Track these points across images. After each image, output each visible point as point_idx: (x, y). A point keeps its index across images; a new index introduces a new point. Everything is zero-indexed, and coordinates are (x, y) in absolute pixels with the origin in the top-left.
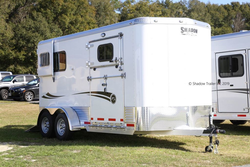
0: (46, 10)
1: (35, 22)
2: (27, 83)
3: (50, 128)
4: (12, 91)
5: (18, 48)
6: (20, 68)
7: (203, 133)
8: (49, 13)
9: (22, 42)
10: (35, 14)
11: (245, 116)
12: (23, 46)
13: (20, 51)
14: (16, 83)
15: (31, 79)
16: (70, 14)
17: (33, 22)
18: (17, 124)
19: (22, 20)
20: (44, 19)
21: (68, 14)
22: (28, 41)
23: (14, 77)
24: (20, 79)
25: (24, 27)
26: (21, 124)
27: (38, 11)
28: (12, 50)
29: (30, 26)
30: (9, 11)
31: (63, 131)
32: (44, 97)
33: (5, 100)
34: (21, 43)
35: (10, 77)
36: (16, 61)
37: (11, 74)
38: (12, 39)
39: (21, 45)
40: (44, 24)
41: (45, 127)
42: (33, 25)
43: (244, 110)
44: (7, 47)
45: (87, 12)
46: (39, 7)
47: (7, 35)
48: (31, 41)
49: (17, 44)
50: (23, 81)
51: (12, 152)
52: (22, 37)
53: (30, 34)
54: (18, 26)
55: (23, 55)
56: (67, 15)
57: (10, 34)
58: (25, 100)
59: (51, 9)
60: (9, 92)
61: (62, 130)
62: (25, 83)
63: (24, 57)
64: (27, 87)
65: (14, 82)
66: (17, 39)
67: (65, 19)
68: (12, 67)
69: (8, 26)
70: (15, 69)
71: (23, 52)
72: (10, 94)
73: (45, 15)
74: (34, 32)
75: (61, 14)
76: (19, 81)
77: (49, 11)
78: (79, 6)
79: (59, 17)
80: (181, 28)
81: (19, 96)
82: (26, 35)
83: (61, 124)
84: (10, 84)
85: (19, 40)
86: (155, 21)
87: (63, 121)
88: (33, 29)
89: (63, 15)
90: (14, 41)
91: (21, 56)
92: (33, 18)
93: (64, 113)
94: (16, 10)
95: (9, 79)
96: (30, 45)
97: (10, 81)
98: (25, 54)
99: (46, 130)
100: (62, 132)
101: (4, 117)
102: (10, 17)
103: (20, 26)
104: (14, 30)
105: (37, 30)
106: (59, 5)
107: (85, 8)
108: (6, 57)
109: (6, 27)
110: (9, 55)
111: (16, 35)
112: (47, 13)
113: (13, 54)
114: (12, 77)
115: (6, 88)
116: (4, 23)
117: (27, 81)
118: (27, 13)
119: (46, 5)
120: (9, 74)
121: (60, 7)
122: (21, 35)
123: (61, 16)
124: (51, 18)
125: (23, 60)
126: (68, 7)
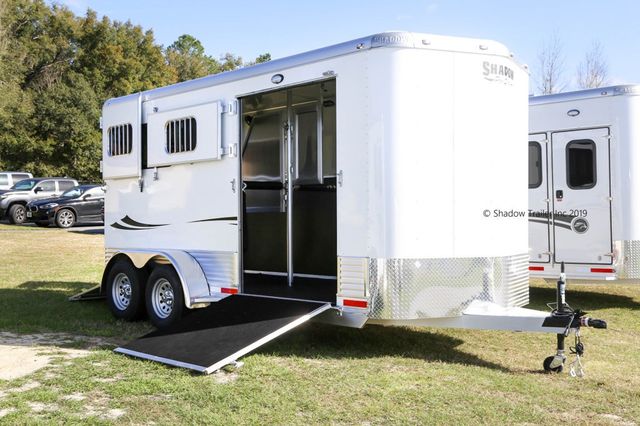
0: (91, 70)
1: (72, 90)
2: (61, 193)
3: (133, 298)
4: (34, 209)
5: (41, 133)
6: (45, 168)
7: (544, 325)
8: (98, 75)
9: (49, 124)
10: (72, 75)
11: (542, 269)
12: (51, 131)
13: (45, 139)
14: (40, 194)
15: (69, 186)
16: (134, 79)
17: (69, 89)
18: (48, 279)
19: (49, 86)
20: (88, 84)
21: (131, 79)
22: (60, 122)
23: (36, 182)
24: (49, 186)
25: (53, 98)
26: (58, 280)
27: (78, 71)
28: (31, 137)
29: (64, 95)
30: (25, 69)
31: (167, 307)
32: (116, 225)
33: (20, 224)
34: (46, 125)
35: (28, 182)
36: (38, 155)
37: (31, 176)
38: (32, 118)
39: (47, 129)
40: (87, 94)
41: (121, 296)
42: (68, 95)
43: (540, 257)
44: (23, 130)
45: (162, 75)
46: (79, 64)
47: (23, 110)
48: (65, 121)
49: (41, 127)
50: (54, 190)
51: (49, 376)
52: (49, 115)
53: (63, 109)
54: (41, 96)
55: (51, 145)
56: (128, 79)
57: (27, 109)
58: (58, 226)
59: (101, 69)
60: (28, 209)
61: (164, 304)
62: (59, 193)
63: (52, 149)
64: (63, 201)
65: (36, 191)
66: (40, 117)
67: (125, 86)
68: (31, 165)
69: (24, 95)
70: (35, 169)
71: (50, 141)
72: (29, 214)
73: (91, 78)
74: (69, 106)
75: (117, 78)
76: (46, 190)
77: (97, 72)
78: (149, 65)
79: (115, 83)
80: (484, 63)
81: (46, 218)
82: (55, 110)
83: (161, 291)
84: (29, 196)
85: (43, 119)
86: (424, 42)
87: (168, 283)
88: (69, 102)
89: (122, 79)
90: (34, 121)
91: (48, 146)
92: (68, 83)
93: (171, 265)
94: (38, 69)
95: (27, 187)
96: (62, 129)
97: (30, 190)
98: (54, 143)
99: (124, 303)
100: (165, 310)
101: (20, 262)
102: (28, 79)
103: (45, 95)
104: (35, 102)
105: (76, 103)
106: (114, 62)
107: (159, 69)
108: (20, 147)
109: (21, 96)
110: (24, 145)
111: (38, 111)
112: (93, 75)
113: (33, 144)
114: (32, 183)
115: (23, 203)
116: (16, 89)
117: (60, 190)
118: (59, 75)
119: (93, 62)
120: (27, 176)
121: (117, 66)
122: (47, 110)
123: (119, 81)
124: (101, 85)
125: (51, 154)
126: (129, 66)
